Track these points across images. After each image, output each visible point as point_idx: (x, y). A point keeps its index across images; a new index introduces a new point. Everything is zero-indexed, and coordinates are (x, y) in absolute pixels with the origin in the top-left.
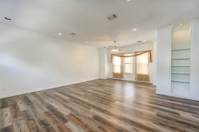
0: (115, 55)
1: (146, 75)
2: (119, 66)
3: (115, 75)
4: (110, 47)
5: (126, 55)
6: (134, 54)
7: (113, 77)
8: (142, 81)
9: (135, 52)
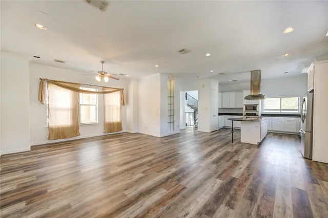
1: (118, 123)
3: (57, 132)
4: (58, 61)
7: (49, 139)
8: (113, 132)
9: (104, 87)
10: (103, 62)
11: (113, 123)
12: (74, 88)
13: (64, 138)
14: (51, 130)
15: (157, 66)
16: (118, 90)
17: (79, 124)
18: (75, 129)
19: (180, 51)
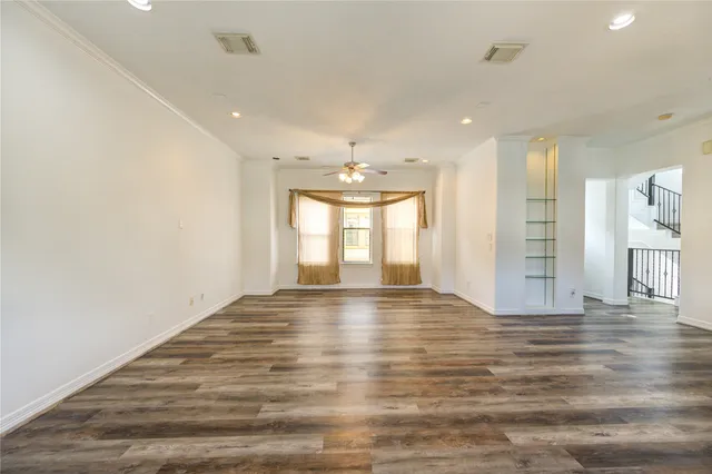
0: (306, 193)
1: (412, 267)
2: (323, 236)
3: (309, 274)
4: (301, 159)
5: (348, 199)
6: (379, 200)
7: (299, 282)
8: (401, 285)
9: (383, 192)
10: (353, 144)
11: (401, 266)
12: (334, 199)
13: (318, 283)
14: (301, 268)
15: (467, 121)
16: (411, 195)
17: (340, 262)
18: (333, 270)
19: (489, 58)
